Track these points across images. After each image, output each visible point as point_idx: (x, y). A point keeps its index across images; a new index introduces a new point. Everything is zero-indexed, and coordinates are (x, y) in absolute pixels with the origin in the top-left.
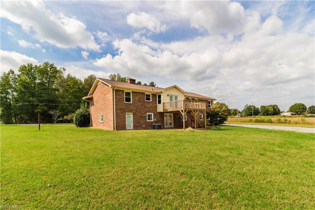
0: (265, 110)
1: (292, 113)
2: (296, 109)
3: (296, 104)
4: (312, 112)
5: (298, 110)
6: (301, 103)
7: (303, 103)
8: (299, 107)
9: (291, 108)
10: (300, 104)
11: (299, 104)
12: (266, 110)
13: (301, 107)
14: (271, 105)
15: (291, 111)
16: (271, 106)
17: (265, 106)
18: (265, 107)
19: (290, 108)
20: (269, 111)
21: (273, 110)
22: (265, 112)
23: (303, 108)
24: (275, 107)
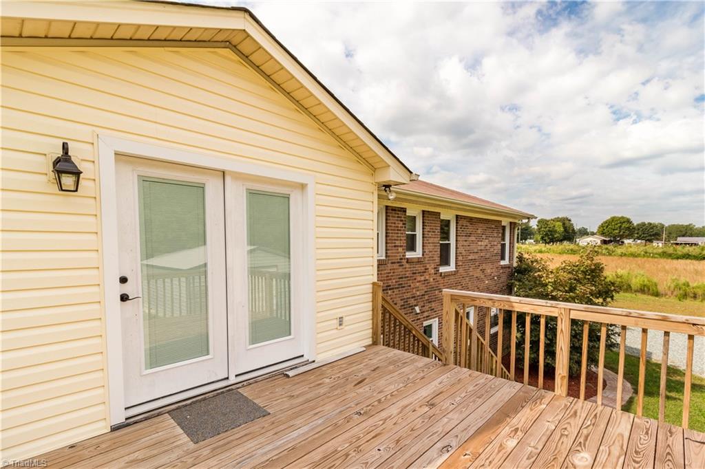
0: (547, 229)
1: (603, 238)
2: (614, 230)
3: (614, 218)
4: (640, 236)
5: (617, 231)
6: (625, 216)
7: (628, 217)
8: (621, 226)
9: (602, 226)
10: (623, 218)
11: (620, 218)
12: (549, 231)
13: (623, 226)
14: (558, 218)
15: (603, 234)
16: (558, 220)
17: (546, 220)
18: (548, 221)
19: (599, 228)
20: (556, 231)
21: (562, 229)
22: (547, 235)
23: (628, 228)
24: (567, 222)
